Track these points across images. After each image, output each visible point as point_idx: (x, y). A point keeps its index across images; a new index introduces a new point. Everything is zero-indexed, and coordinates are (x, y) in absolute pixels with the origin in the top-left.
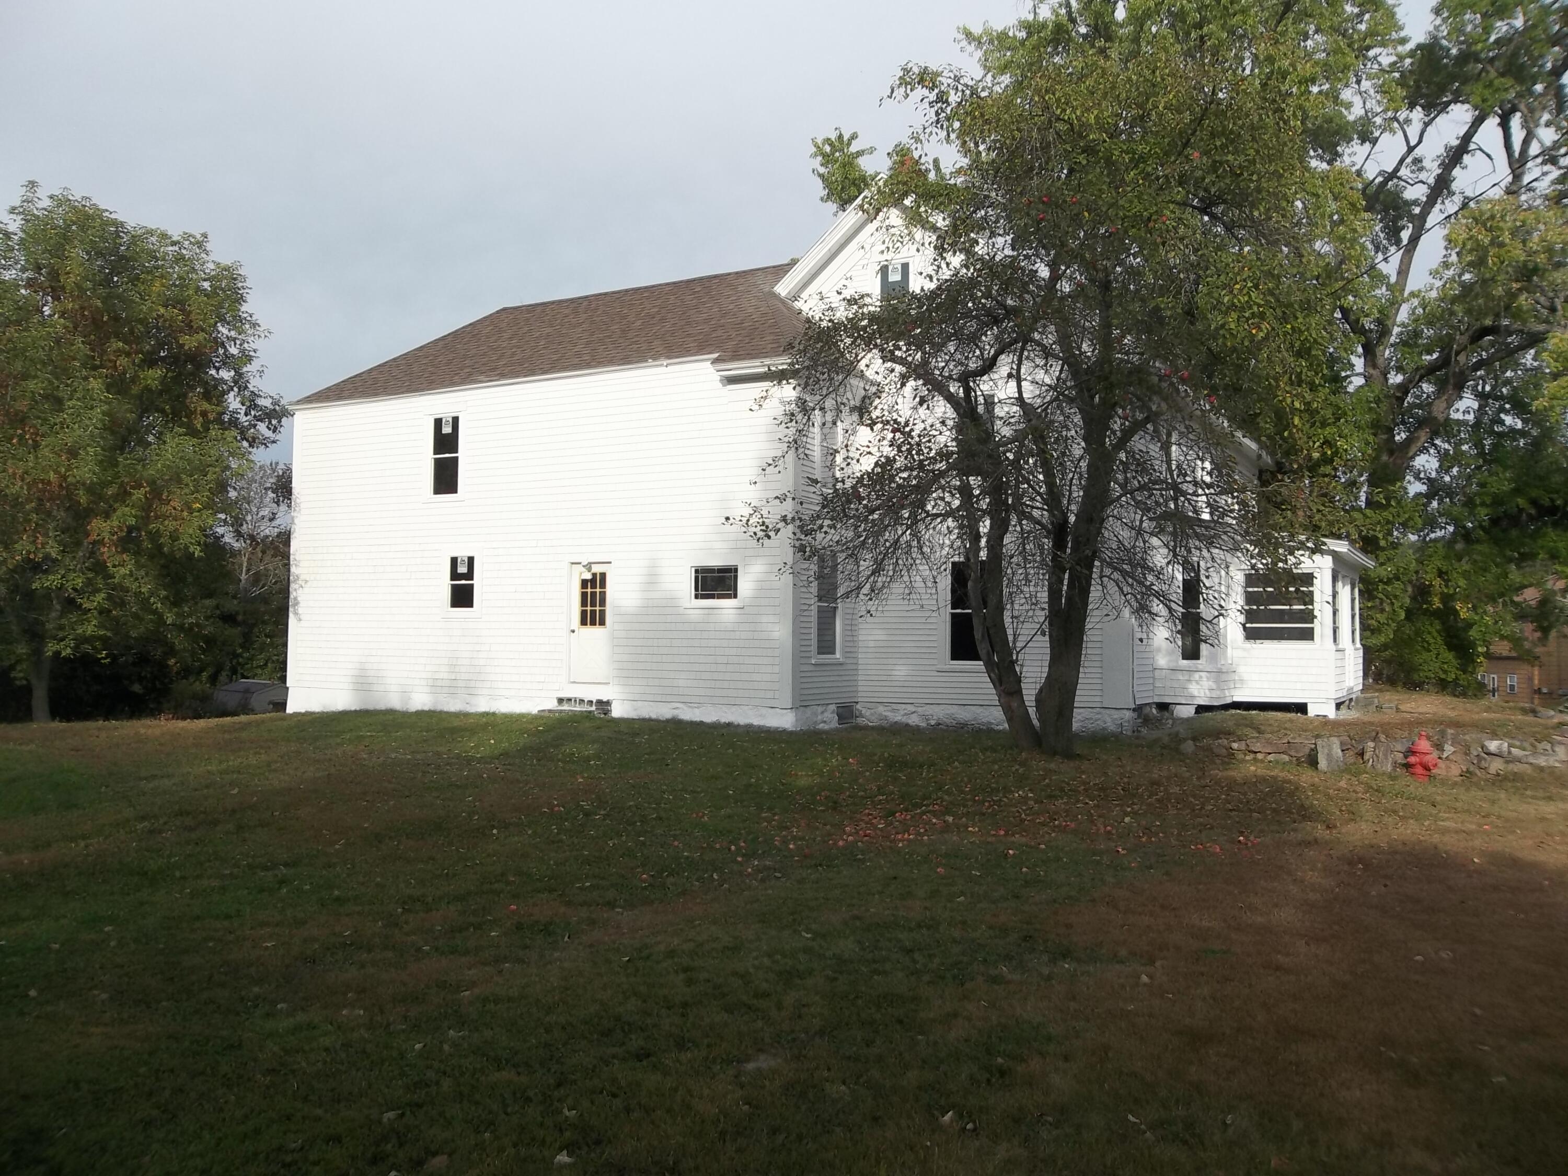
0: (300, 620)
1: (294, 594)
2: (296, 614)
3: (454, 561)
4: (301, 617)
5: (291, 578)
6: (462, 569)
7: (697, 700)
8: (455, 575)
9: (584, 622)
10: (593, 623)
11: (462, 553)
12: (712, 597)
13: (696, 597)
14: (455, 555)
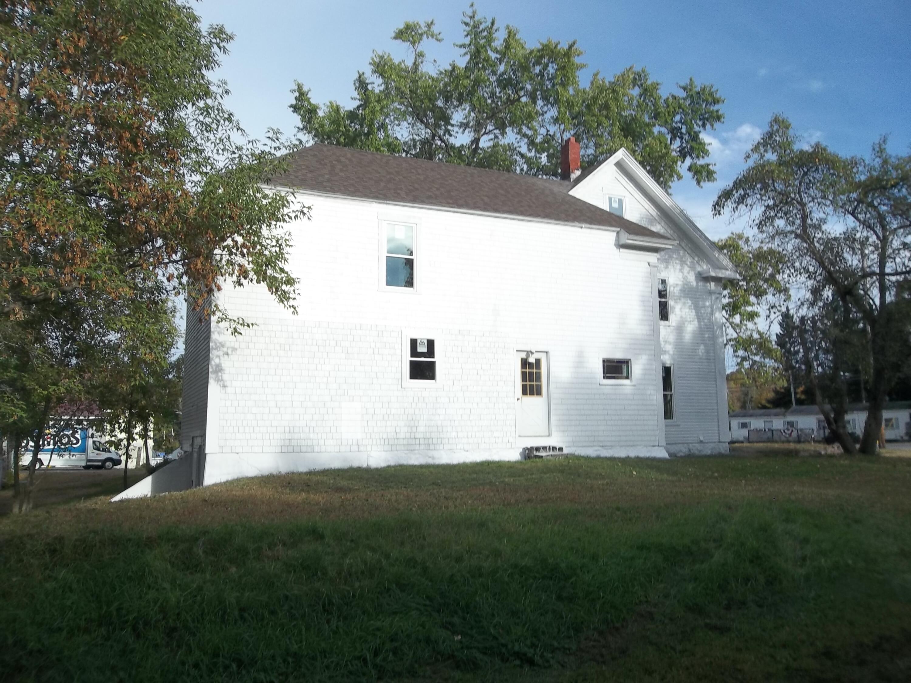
0: (225, 387)
1: (217, 361)
2: (220, 380)
3: (414, 343)
4: (228, 383)
5: (211, 344)
6: (423, 349)
7: (609, 444)
8: (414, 352)
9: (524, 393)
10: (532, 393)
11: (422, 336)
12: (614, 378)
13: (604, 378)
14: (414, 337)
